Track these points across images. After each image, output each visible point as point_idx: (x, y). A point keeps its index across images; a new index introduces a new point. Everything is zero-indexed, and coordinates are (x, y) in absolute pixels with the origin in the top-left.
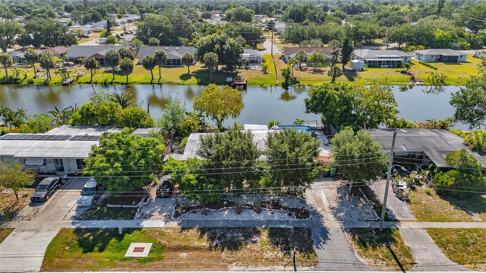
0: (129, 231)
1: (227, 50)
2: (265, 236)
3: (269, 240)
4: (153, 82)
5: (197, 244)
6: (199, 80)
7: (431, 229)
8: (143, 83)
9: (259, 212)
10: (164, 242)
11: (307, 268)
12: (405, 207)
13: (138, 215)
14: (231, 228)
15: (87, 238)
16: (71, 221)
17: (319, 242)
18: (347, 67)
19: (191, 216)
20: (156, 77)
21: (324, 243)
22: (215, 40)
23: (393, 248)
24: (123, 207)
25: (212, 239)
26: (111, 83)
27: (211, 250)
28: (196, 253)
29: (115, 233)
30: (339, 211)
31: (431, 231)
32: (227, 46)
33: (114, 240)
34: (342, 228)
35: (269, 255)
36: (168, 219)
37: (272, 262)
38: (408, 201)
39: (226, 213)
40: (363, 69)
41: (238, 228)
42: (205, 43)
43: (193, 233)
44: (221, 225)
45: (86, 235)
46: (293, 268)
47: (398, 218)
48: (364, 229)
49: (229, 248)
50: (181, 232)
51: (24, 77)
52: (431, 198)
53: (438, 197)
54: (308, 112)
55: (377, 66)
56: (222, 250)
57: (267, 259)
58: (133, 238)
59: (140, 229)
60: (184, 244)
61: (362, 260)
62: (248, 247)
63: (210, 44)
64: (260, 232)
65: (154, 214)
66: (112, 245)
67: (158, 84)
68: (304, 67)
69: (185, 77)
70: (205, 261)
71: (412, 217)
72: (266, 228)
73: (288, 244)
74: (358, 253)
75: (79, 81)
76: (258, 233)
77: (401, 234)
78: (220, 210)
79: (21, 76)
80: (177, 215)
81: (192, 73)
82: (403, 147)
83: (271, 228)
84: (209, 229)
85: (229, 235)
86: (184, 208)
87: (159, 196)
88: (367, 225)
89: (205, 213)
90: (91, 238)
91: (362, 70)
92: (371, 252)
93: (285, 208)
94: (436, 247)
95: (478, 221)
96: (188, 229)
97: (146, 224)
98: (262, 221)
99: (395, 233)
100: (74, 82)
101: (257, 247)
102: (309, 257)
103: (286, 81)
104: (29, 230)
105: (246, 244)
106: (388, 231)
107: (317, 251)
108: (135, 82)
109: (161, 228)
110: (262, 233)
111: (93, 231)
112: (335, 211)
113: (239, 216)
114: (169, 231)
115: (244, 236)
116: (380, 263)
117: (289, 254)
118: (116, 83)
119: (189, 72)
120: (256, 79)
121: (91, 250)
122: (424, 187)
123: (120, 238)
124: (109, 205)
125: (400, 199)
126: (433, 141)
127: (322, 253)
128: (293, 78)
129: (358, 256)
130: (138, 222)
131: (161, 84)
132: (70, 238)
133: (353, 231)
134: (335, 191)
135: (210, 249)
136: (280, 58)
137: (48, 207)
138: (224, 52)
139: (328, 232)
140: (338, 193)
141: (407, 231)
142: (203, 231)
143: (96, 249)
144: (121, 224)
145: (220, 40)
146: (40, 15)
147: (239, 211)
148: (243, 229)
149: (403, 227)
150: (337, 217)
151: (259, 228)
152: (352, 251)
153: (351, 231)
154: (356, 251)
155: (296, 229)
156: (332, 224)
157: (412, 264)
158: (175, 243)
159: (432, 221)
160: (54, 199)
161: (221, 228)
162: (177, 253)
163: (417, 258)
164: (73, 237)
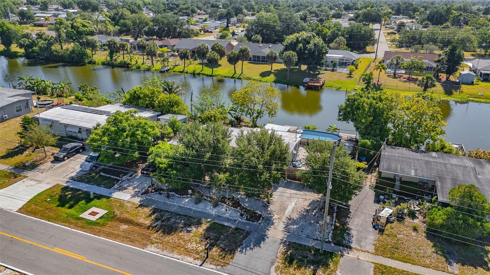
0: (99, 197)
1: (310, 50)
2: (203, 228)
3: (203, 232)
4: (234, 76)
5: (141, 221)
6: (277, 78)
7: (381, 265)
8: (225, 77)
9: (215, 206)
10: (117, 212)
11: (214, 267)
12: (372, 236)
13: (116, 186)
14: (179, 215)
15: (66, 196)
16: (67, 180)
17: (247, 247)
18: (452, 78)
20: (239, 72)
21: (251, 249)
22: (300, 39)
23: (319, 272)
24: (111, 177)
25: (157, 219)
26: (199, 74)
27: (148, 229)
28: (136, 228)
29: (88, 196)
30: (294, 222)
32: (311, 46)
33: (83, 202)
34: (282, 240)
35: (192, 246)
36: (135, 195)
37: (188, 252)
38: (381, 231)
39: (187, 200)
40: (473, 82)
41: (186, 216)
43: (146, 210)
44: (173, 209)
45: (67, 193)
46: (200, 263)
47: (353, 245)
48: (305, 246)
49: (164, 231)
50: (137, 208)
51: (135, 63)
52: (414, 234)
53: (424, 235)
54: (340, 120)
56: (157, 231)
57: (186, 249)
58: (98, 204)
59: (109, 198)
60: (132, 218)
61: (274, 274)
62: (181, 234)
63: (294, 42)
64: (201, 224)
65: (129, 188)
66: (79, 206)
67: (239, 78)
68: (399, 74)
69: (265, 74)
70: (134, 237)
71: (371, 248)
72: (209, 222)
73: (217, 240)
74: (277, 267)
75: (175, 69)
76: (199, 224)
77: (340, 262)
78: (184, 196)
79: (133, 62)
80: (145, 193)
81: (274, 70)
82: (413, 171)
83: (214, 223)
84: (161, 211)
85: (173, 220)
86: (155, 189)
88: (311, 244)
89: (168, 197)
90: (70, 196)
91: (471, 84)
92: (291, 270)
93: (243, 208)
96: (144, 206)
97: (117, 195)
98: (211, 215)
99: (335, 259)
100: (170, 71)
101: (187, 237)
102: (224, 257)
103: (366, 86)
104: (35, 180)
105: (181, 231)
106: (330, 255)
107: (237, 254)
109: (124, 201)
110: (203, 225)
111: (75, 191)
112: (290, 222)
113: (196, 206)
114: (129, 204)
115: (185, 224)
117: (210, 249)
118: (203, 74)
119: (272, 69)
120: (335, 82)
121: (63, 206)
122: (416, 221)
123: (89, 201)
124: (102, 174)
125: (374, 227)
126: (458, 171)
127: (240, 257)
128: (378, 84)
130: (113, 192)
131: (241, 79)
133: (291, 246)
134: (307, 203)
135: (149, 227)
138: (306, 52)
139: (264, 240)
140: (309, 206)
141: (352, 260)
142: (155, 211)
143: (67, 205)
145: (305, 40)
146: (185, 11)
147: (198, 201)
148: (188, 218)
149: (350, 255)
150: (287, 229)
151: (204, 221)
152: (272, 263)
153: (289, 245)
154: (276, 264)
155: (236, 229)
156: (276, 233)
158: (125, 216)
159: (392, 258)
160: (70, 160)
161: (171, 213)
162: (121, 224)
164: (58, 192)
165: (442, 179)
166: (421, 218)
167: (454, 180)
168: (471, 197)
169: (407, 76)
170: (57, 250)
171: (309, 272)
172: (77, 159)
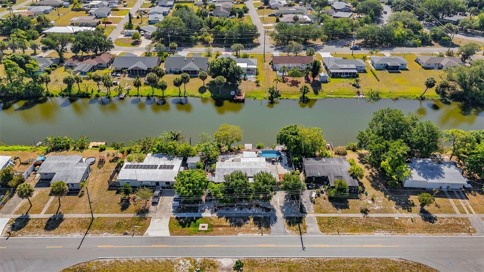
0: (197, 218)
1: (231, 73)
3: (253, 222)
4: (180, 95)
5: (225, 224)
6: (212, 94)
8: (174, 96)
9: (250, 209)
10: (212, 223)
11: (267, 234)
12: (312, 206)
13: (199, 211)
14: (238, 217)
15: (182, 222)
16: (173, 214)
17: (272, 223)
19: (221, 211)
21: (274, 223)
22: (222, 63)
23: (301, 225)
24: (192, 206)
25: (231, 222)
26: (152, 96)
28: (225, 228)
29: (192, 219)
30: (283, 208)
31: (318, 218)
32: (231, 69)
33: (193, 222)
34: (283, 217)
35: (253, 229)
36: (212, 213)
37: (254, 232)
38: (314, 203)
39: (236, 209)
40: (327, 80)
41: (241, 217)
42: (215, 66)
43: (223, 219)
44: (234, 215)
45: (181, 220)
46: (261, 235)
47: (307, 212)
48: (292, 217)
49: (238, 226)
50: (218, 219)
51: (92, 91)
52: (325, 201)
53: (328, 200)
55: (338, 76)
56: (235, 227)
57: (252, 231)
58: (200, 222)
59: (202, 217)
60: (220, 224)
61: (287, 231)
62: (245, 225)
63: (219, 67)
65: (206, 210)
66: (192, 225)
67: (184, 97)
68: (286, 78)
69: (202, 90)
70: (229, 232)
71: (313, 211)
72: (252, 217)
73: (260, 224)
74: (287, 228)
75: (130, 94)
76: (249, 219)
77: (306, 220)
78: (233, 208)
80: (216, 210)
81: (206, 85)
82: (319, 173)
83: (255, 217)
84: (230, 217)
85: (238, 220)
86: (218, 207)
87: (206, 200)
88: (293, 215)
89: (227, 210)
90: (184, 221)
91: (326, 82)
92: (292, 227)
93: (261, 207)
94: (317, 225)
95: (339, 213)
96: (221, 217)
97: (204, 215)
98: (251, 213)
99: (303, 219)
101: (248, 226)
102: (268, 230)
103: (271, 95)
104: (158, 218)
105: (244, 224)
106: (301, 218)
107: (271, 227)
108: (169, 95)
109: (210, 217)
110: (251, 219)
111: (184, 218)
113: (242, 211)
114: (213, 218)
115: (244, 221)
116: (294, 232)
117: (261, 228)
118: (155, 96)
119: (204, 85)
120: (251, 92)
121: (185, 227)
122: (324, 195)
123: (195, 221)
124: (186, 206)
125: (311, 202)
126: (335, 169)
127: (273, 228)
128: (277, 91)
129: (286, 229)
130: (200, 214)
131: (186, 97)
132: (175, 222)
133: (287, 218)
134: (284, 197)
135: (230, 226)
136: (270, 64)
137: (160, 206)
138: (229, 73)
139: (277, 218)
141: (309, 218)
142: (227, 218)
143: (187, 226)
144: (194, 215)
145: (225, 64)
147: (241, 209)
148: (243, 218)
149: (308, 216)
150: (282, 212)
151: (250, 217)
152: (285, 227)
153: (286, 218)
154: (286, 227)
155: (264, 217)
156: (279, 214)
157: (305, 232)
158: (217, 224)
159: (320, 213)
160: (161, 202)
161: (234, 217)
162: (218, 228)
163: (308, 230)
164: (176, 221)
165: (330, 174)
166: (325, 192)
167: (334, 174)
168: (341, 184)
169: (290, 79)
170: (207, 246)
171: (297, 226)
172: (163, 200)
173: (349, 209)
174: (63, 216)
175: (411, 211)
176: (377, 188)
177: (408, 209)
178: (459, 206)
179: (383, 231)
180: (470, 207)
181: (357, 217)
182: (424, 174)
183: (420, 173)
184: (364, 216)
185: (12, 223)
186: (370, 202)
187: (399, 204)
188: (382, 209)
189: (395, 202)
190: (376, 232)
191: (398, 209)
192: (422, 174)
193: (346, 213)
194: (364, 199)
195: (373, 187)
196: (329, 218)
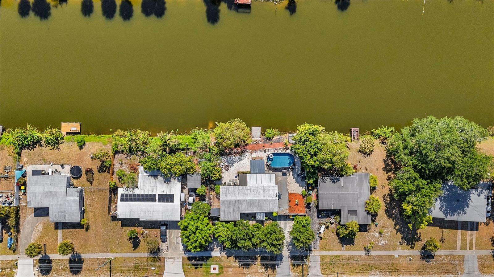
0: (208, 258)
2: (259, 261)
5: (234, 265)
10: (222, 264)
12: (318, 242)
14: (246, 257)
16: (184, 252)
21: (280, 264)
23: (304, 266)
25: (239, 262)
27: (240, 267)
28: (235, 269)
31: (322, 257)
34: (288, 256)
35: (260, 270)
36: (221, 251)
41: (249, 256)
43: (232, 258)
44: (242, 254)
45: (193, 261)
47: (313, 249)
48: (297, 256)
49: (246, 267)
50: (227, 259)
52: (332, 234)
53: (336, 233)
56: (244, 268)
57: (259, 273)
58: (211, 262)
59: (212, 257)
60: (230, 265)
61: (291, 273)
62: (253, 266)
64: (257, 258)
65: (215, 248)
71: (318, 248)
72: (259, 256)
74: (291, 269)
76: (256, 259)
77: (310, 259)
80: (224, 249)
83: (262, 256)
84: (238, 257)
88: (299, 254)
92: (296, 268)
94: (320, 265)
95: (343, 251)
96: (230, 257)
97: (213, 254)
98: (258, 251)
99: (308, 258)
101: (256, 267)
102: (274, 272)
104: (171, 258)
106: (306, 257)
107: (277, 269)
109: (219, 257)
110: (258, 259)
111: (195, 258)
112: (288, 245)
114: (222, 258)
116: (297, 274)
117: (267, 270)
126: (351, 200)
129: (290, 271)
130: (210, 253)
137: (170, 243)
139: (283, 258)
141: (313, 257)
142: (236, 258)
144: (203, 254)
148: (251, 257)
149: (312, 254)
150: (289, 250)
151: (257, 256)
152: (289, 269)
153: (292, 257)
155: (271, 256)
156: (285, 253)
157: (307, 275)
158: (226, 264)
159: (325, 251)
160: (169, 237)
161: (242, 256)
162: (228, 268)
163: (310, 272)
164: (188, 262)
165: (344, 207)
167: (348, 207)
171: (301, 267)
172: (172, 235)
173: (354, 245)
174: (80, 256)
175: (413, 248)
176: (390, 216)
177: (412, 244)
178: (464, 241)
179: (378, 273)
180: (474, 242)
181: (359, 256)
182: (446, 208)
183: (443, 206)
184: (366, 255)
185: (37, 266)
186: (377, 235)
187: (405, 239)
188: (386, 245)
189: (402, 235)
190: (372, 273)
191: (402, 245)
192: (443, 209)
193: (350, 250)
194: (373, 231)
195: (386, 213)
196: (332, 256)
